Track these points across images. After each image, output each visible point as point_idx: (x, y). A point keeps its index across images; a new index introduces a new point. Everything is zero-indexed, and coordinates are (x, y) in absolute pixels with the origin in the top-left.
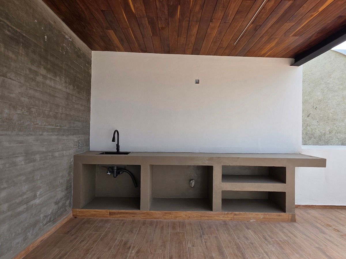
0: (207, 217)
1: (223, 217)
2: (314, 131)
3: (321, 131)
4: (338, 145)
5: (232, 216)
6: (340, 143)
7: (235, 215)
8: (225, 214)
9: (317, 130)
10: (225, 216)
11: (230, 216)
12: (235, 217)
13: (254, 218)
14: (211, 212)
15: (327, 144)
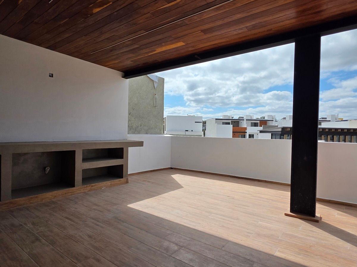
0: (71, 193)
1: (84, 190)
2: (132, 125)
3: (136, 125)
4: (144, 134)
5: (90, 188)
6: (145, 133)
7: (92, 186)
8: (84, 188)
9: (134, 124)
10: (85, 189)
11: (89, 188)
12: (92, 188)
13: (105, 186)
14: (74, 188)
15: (139, 134)
